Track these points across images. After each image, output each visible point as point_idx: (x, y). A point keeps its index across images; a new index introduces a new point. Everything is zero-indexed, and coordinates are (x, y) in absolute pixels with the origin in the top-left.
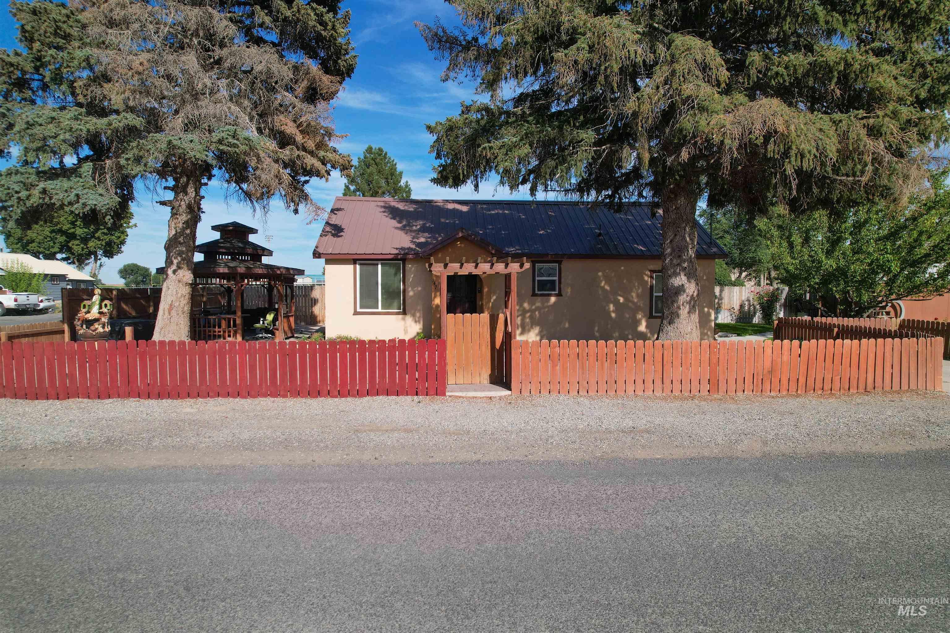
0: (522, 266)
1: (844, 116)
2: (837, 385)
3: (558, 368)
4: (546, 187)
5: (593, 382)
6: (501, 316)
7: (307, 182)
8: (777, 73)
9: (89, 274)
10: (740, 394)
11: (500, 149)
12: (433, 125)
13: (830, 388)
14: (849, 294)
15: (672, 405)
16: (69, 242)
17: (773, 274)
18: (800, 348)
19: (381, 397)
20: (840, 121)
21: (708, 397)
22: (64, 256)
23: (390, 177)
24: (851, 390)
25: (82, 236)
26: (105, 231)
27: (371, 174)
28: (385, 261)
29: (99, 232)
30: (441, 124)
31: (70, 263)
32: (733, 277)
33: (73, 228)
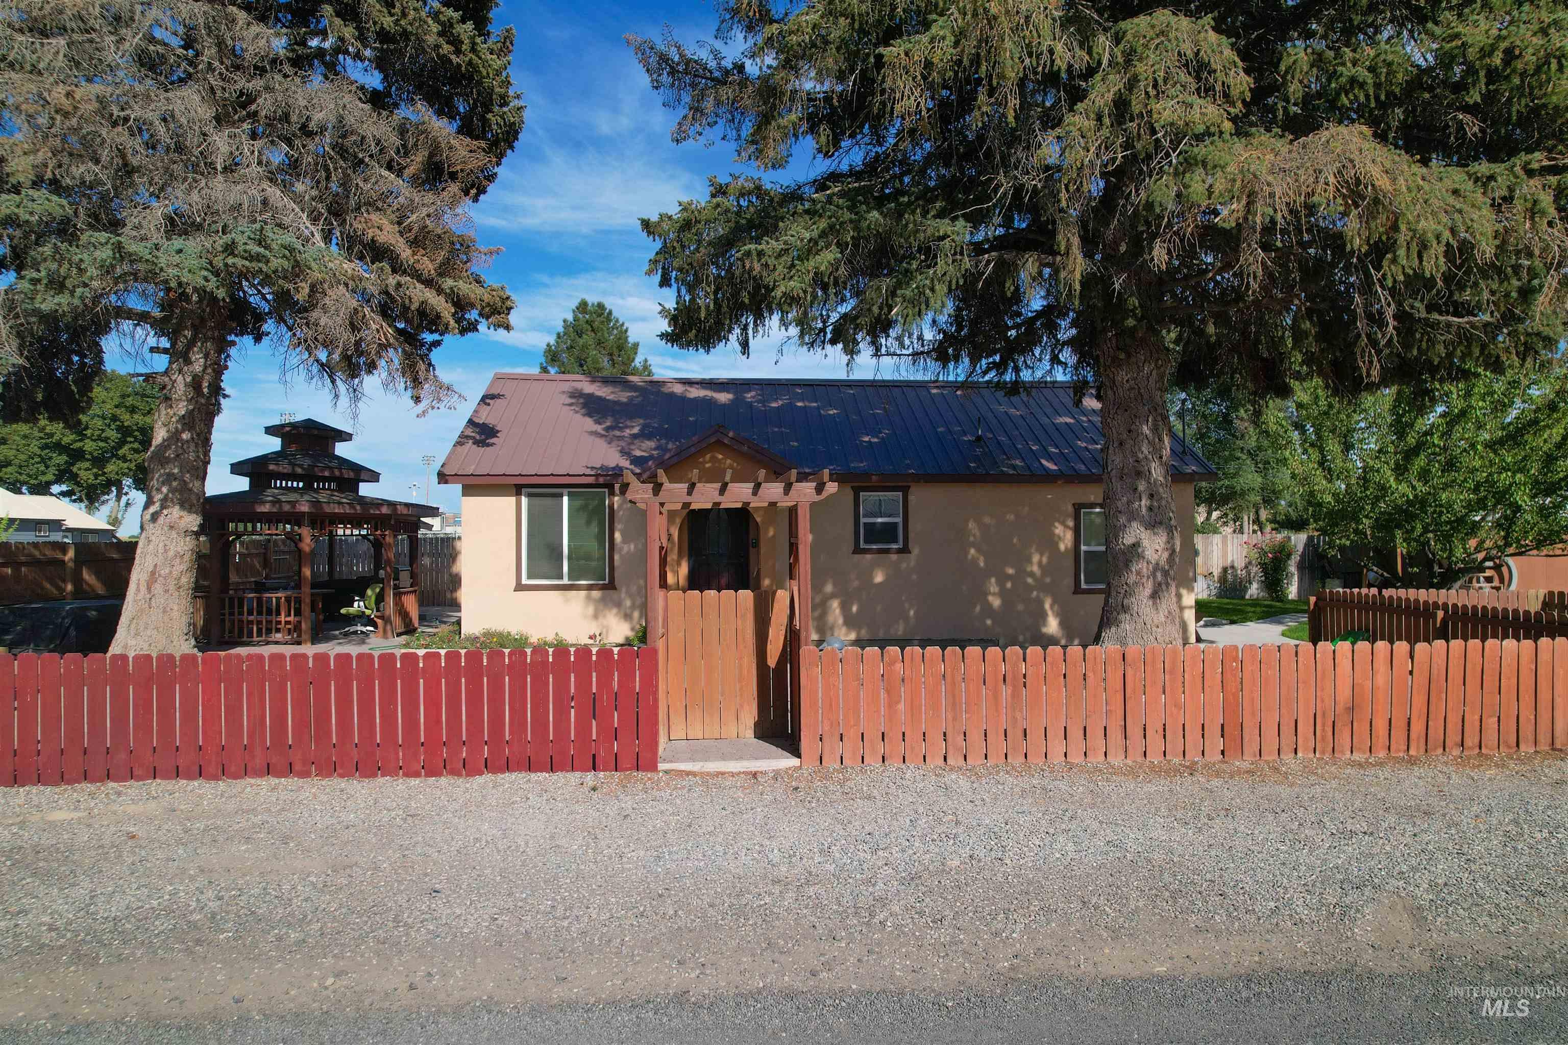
0: (819, 489)
1: (1498, 168)
2: (1491, 736)
3: (901, 706)
4: (878, 349)
5: (976, 737)
6: (782, 597)
7: (436, 344)
8: (1353, 81)
9: (106, 519)
10: (1288, 757)
11: (779, 256)
12: (654, 218)
13: (1477, 741)
14: (1429, 546)
15: (1153, 788)
16: (73, 464)
17: (1264, 514)
18: (1412, 657)
19: (514, 776)
20: (1491, 178)
21: (1224, 766)
22: (64, 488)
23: (616, 352)
24: (1522, 747)
25: (95, 454)
26: (136, 445)
27: (585, 347)
28: (573, 487)
29: (126, 448)
30: (670, 218)
31: (75, 501)
32: (1200, 519)
33: (80, 440)
